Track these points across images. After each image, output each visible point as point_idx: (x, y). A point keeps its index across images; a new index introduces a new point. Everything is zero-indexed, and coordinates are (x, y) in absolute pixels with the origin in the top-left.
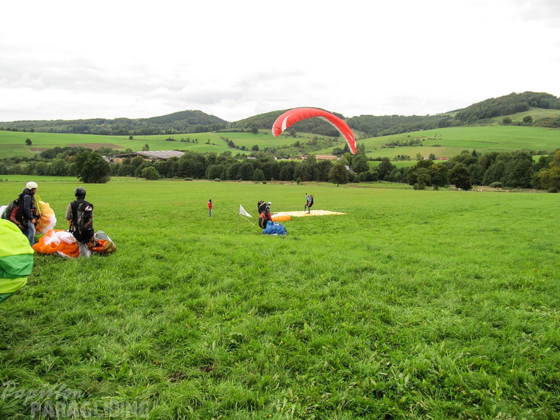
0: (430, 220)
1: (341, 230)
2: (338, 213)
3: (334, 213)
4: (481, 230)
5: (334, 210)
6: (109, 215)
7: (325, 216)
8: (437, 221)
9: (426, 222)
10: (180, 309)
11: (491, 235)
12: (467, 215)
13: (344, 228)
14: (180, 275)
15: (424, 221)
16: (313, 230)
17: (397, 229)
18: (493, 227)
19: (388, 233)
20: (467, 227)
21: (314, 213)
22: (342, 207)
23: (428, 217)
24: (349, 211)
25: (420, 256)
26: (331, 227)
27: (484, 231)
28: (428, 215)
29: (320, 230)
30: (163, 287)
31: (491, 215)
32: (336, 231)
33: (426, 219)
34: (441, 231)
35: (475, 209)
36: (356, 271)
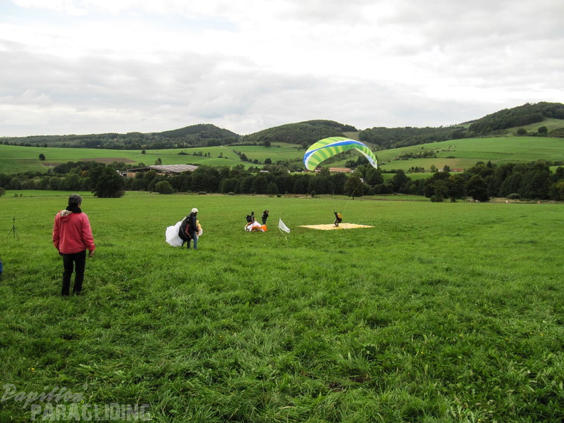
0: (461, 233)
1: (375, 244)
2: (366, 226)
3: (362, 226)
4: (517, 243)
5: (361, 223)
7: (353, 229)
8: (469, 234)
9: (458, 235)
10: (292, 322)
12: (496, 227)
13: (378, 241)
14: (267, 289)
15: (456, 233)
16: (348, 244)
17: (432, 241)
18: (528, 239)
19: (426, 246)
20: (502, 239)
22: (367, 220)
23: (459, 229)
24: (375, 223)
25: (479, 268)
26: (365, 240)
27: (521, 242)
28: (457, 227)
29: (353, 243)
31: (521, 227)
32: (371, 244)
33: (457, 232)
35: (503, 221)
36: (431, 284)
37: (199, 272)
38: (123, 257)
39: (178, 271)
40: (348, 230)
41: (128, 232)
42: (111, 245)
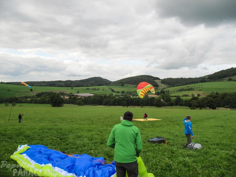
1: (159, 126)
2: (158, 120)
3: (157, 120)
4: (216, 126)
5: (157, 118)
6: (68, 120)
7: (153, 121)
8: (199, 123)
9: (194, 123)
11: (220, 128)
12: (212, 120)
13: (161, 125)
16: (149, 126)
18: (221, 125)
21: (149, 119)
22: (160, 117)
23: (195, 121)
24: (163, 119)
26: (156, 125)
29: (151, 126)
30: (102, 143)
31: (222, 120)
34: (199, 127)
35: (215, 118)
37: (86, 135)
38: (61, 129)
39: (79, 134)
40: (151, 121)
41: (64, 121)
42: (58, 126)
